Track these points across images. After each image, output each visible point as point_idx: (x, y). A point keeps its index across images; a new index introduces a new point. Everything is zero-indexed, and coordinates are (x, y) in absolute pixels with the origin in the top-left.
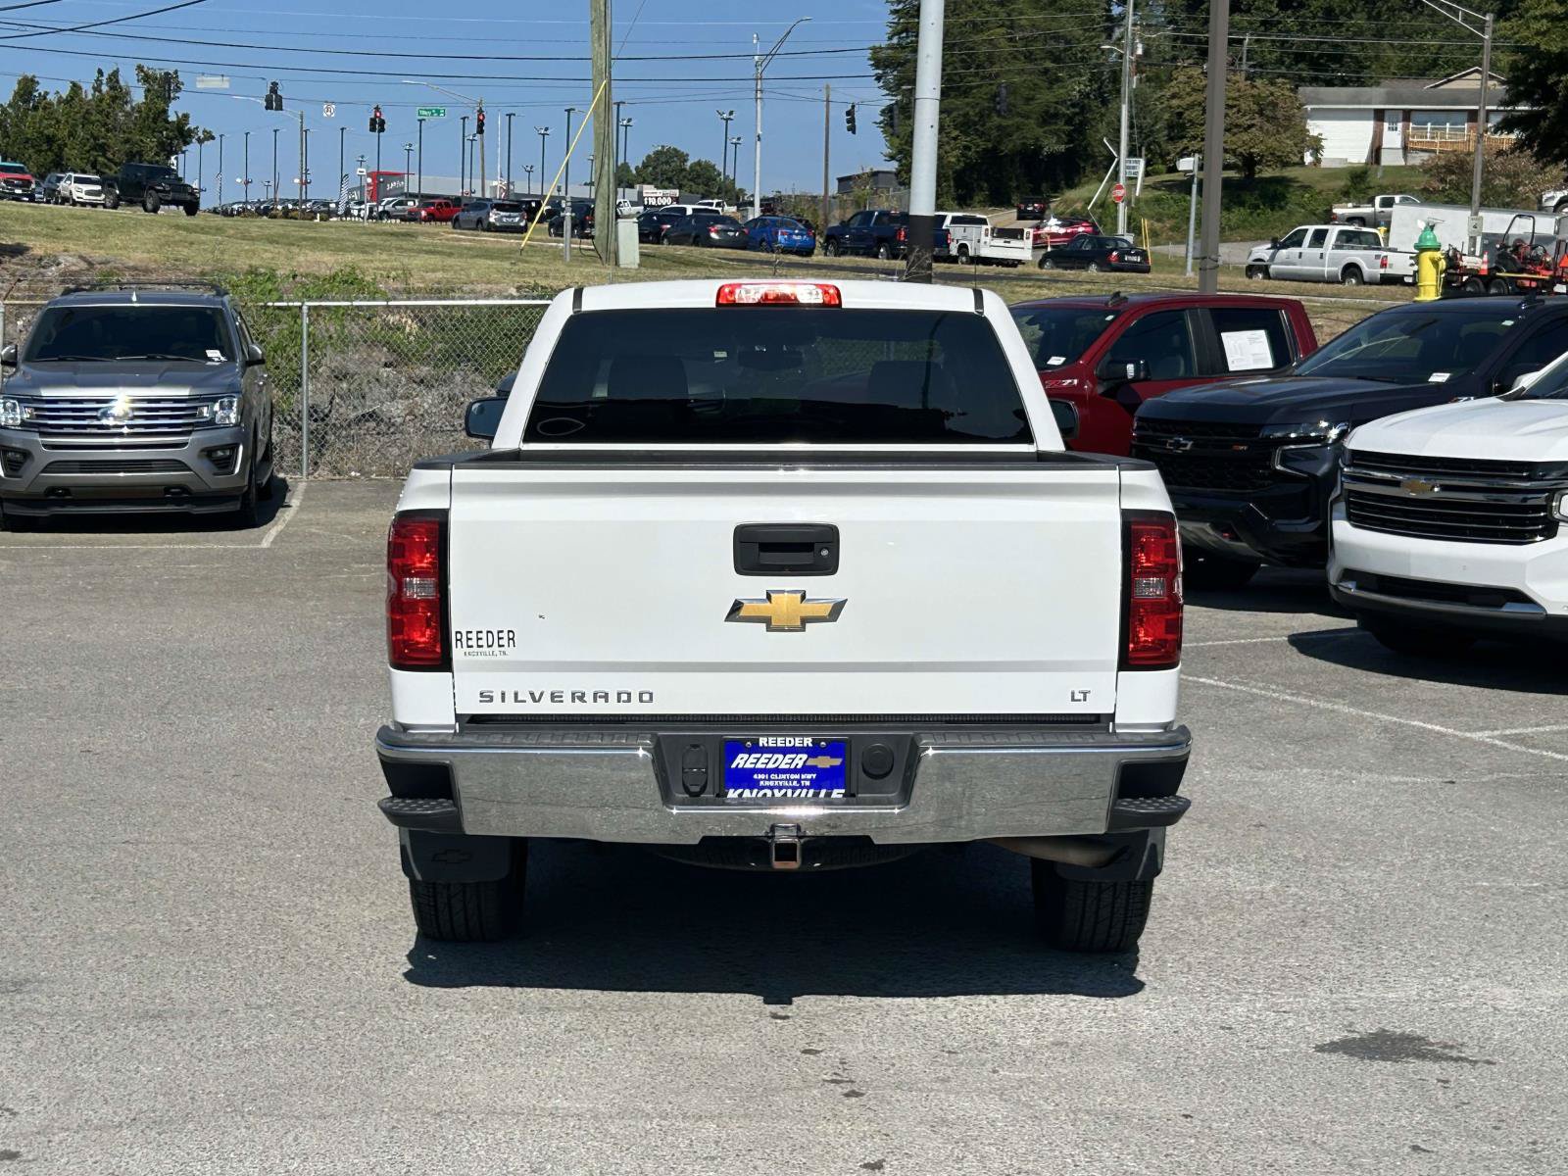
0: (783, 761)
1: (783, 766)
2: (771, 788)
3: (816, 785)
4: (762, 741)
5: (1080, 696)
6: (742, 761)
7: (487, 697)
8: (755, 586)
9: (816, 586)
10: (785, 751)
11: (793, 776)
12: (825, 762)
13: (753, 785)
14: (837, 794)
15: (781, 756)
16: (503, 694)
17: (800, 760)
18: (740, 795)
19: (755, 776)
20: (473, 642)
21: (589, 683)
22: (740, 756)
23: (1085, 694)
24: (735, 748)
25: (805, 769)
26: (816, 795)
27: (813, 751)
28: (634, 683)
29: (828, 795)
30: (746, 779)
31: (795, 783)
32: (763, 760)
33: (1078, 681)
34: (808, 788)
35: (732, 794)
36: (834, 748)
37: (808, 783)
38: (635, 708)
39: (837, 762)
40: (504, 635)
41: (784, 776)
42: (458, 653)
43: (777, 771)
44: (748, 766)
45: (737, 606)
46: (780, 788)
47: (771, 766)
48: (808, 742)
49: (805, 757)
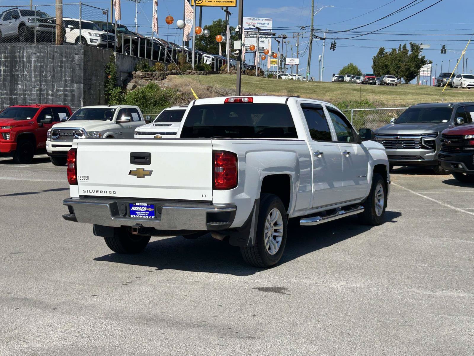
0: (141, 209)
1: (142, 210)
2: (139, 215)
3: (149, 215)
4: (137, 204)
5: (204, 196)
6: (134, 208)
7: (84, 191)
8: (135, 167)
9: (146, 167)
10: (142, 206)
11: (144, 213)
12: (150, 210)
13: (136, 214)
14: (153, 217)
15: (141, 208)
16: (87, 191)
17: (145, 209)
19: (136, 212)
20: (81, 179)
21: (103, 189)
22: (133, 207)
23: (205, 195)
24: (131, 205)
25: (146, 211)
26: (149, 217)
27: (147, 207)
28: (112, 189)
29: (151, 217)
30: (134, 213)
31: (144, 214)
32: (138, 208)
33: (204, 192)
34: (147, 216)
35: (132, 216)
36: (152, 206)
37: (147, 215)
38: (112, 195)
39: (153, 210)
40: (87, 177)
41: (142, 213)
42: (79, 181)
43: (140, 211)
44: (135, 210)
45: (131, 171)
46: (141, 215)
47: (139, 210)
48: (146, 204)
49: (146, 208)
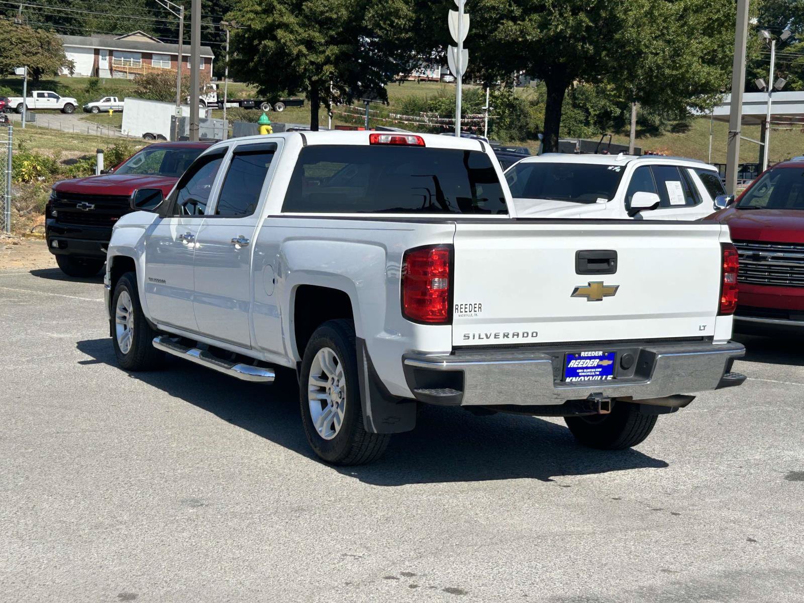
0: (589, 363)
1: (589, 366)
2: (584, 376)
3: (601, 374)
4: (583, 354)
5: (702, 328)
6: (573, 364)
7: (467, 337)
8: (584, 280)
9: (607, 280)
10: (590, 358)
11: (593, 370)
12: (606, 363)
13: (577, 375)
14: (610, 377)
15: (588, 361)
16: (474, 336)
17: (596, 362)
18: (571, 380)
19: (578, 371)
20: (463, 310)
21: (511, 328)
22: (572, 361)
23: (704, 327)
24: (571, 357)
25: (599, 366)
26: (601, 378)
27: (601, 358)
28: (530, 328)
29: (606, 378)
30: (573, 372)
31: (593, 374)
32: (581, 363)
33: (701, 321)
34: (598, 375)
35: (568, 380)
36: (611, 356)
37: (598, 373)
38: (530, 340)
39: (610, 362)
40: (477, 306)
41: (589, 370)
42: (456, 315)
43: (587, 368)
44: (575, 366)
45: (576, 290)
46: (587, 376)
47: (584, 366)
48: (601, 353)
49: (598, 360)
